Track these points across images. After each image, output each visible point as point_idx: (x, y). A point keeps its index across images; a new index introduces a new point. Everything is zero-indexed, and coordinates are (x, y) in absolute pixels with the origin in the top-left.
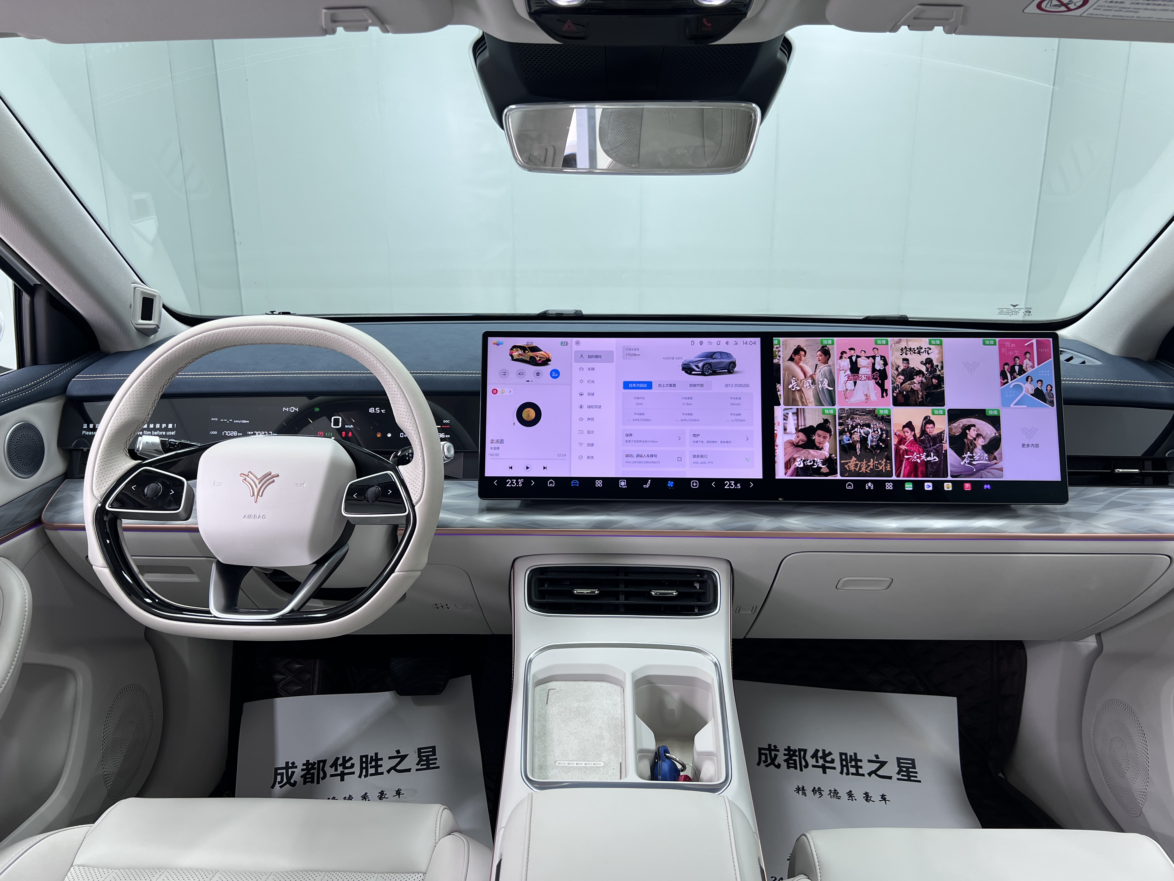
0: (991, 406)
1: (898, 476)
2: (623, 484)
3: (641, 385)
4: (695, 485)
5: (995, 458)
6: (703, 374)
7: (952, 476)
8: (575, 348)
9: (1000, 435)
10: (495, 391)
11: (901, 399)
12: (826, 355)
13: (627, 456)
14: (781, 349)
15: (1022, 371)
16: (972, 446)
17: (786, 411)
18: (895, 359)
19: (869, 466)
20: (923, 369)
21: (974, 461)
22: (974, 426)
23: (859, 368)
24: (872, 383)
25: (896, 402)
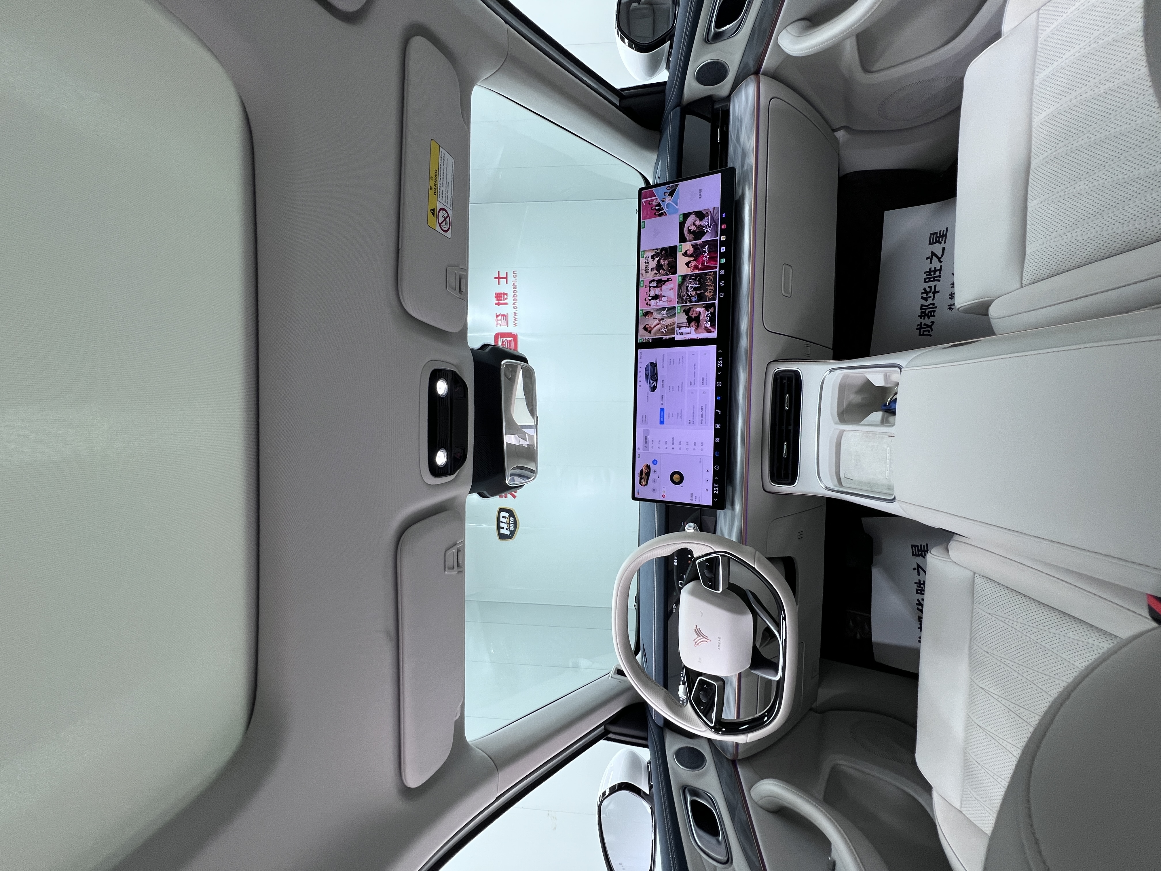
0: (677, 219)
1: (716, 267)
2: (718, 426)
3: (662, 415)
4: (720, 384)
5: (707, 213)
6: (657, 380)
7: (717, 236)
8: (641, 450)
9: (694, 212)
10: (664, 496)
11: (673, 270)
12: (648, 314)
13: (701, 423)
14: (644, 338)
15: (659, 205)
16: (701, 227)
17: (678, 333)
18: (651, 276)
19: (710, 284)
20: (657, 259)
21: (708, 225)
22: (688, 227)
23: (656, 295)
24: (663, 287)
25: (675, 273)
